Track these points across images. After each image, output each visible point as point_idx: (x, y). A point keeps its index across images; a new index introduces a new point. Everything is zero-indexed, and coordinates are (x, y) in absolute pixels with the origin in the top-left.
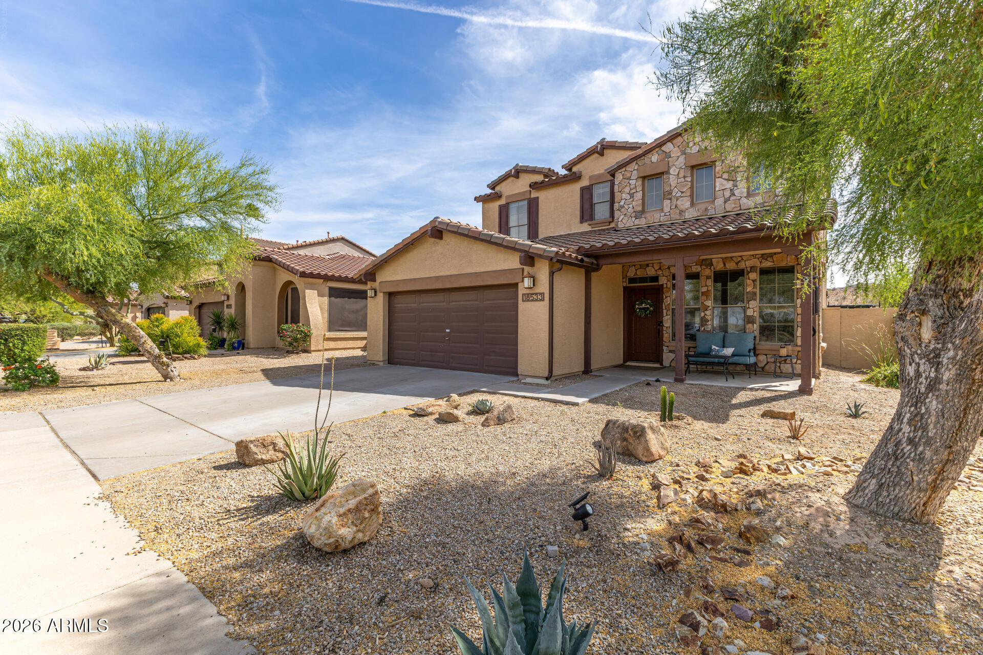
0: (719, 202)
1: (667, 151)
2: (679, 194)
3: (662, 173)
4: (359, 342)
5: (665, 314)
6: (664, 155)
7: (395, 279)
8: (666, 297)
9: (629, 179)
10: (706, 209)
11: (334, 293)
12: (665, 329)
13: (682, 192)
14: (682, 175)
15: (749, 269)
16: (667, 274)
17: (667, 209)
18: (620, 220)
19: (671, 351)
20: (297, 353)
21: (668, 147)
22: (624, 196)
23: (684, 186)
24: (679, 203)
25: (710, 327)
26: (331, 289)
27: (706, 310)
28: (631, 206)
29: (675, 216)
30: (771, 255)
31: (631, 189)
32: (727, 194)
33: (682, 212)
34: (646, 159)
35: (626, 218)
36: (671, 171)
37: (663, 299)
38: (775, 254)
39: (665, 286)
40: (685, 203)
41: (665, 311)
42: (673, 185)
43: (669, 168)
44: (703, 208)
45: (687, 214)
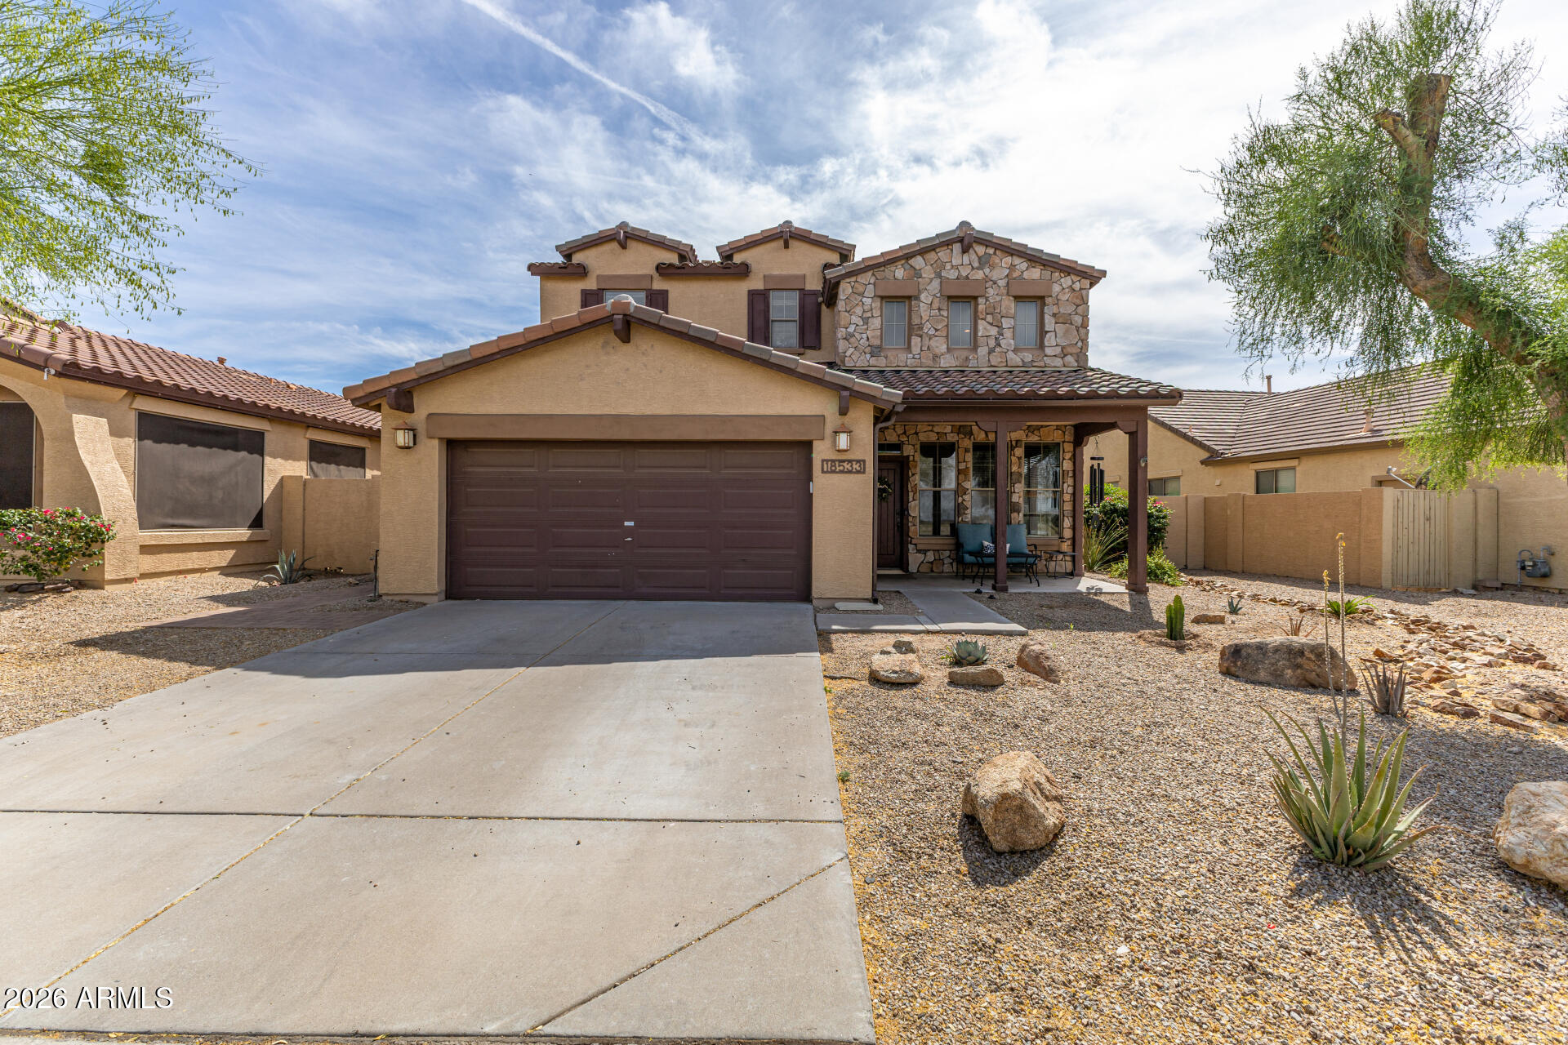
0: (982, 351)
1: (917, 268)
2: (932, 332)
3: (909, 298)
4: (215, 553)
5: (911, 499)
6: (912, 272)
7: (482, 410)
8: (913, 475)
9: (862, 295)
10: (967, 358)
11: (151, 429)
12: (910, 519)
13: (937, 330)
14: (936, 306)
15: (1014, 443)
16: (914, 442)
17: (916, 350)
18: (848, 354)
19: (919, 551)
20: (59, 591)
21: (918, 262)
22: (855, 319)
23: (938, 322)
24: (933, 343)
25: (969, 516)
26: (143, 416)
27: (965, 494)
28: (865, 336)
29: (927, 362)
30: (1039, 428)
31: (864, 311)
32: (992, 343)
33: (936, 357)
34: (888, 272)
35: (857, 354)
36: (923, 297)
37: (908, 478)
38: (1042, 426)
39: (911, 458)
40: (940, 346)
41: (911, 494)
42: (925, 318)
43: (920, 292)
44: (963, 357)
45: (942, 361)
